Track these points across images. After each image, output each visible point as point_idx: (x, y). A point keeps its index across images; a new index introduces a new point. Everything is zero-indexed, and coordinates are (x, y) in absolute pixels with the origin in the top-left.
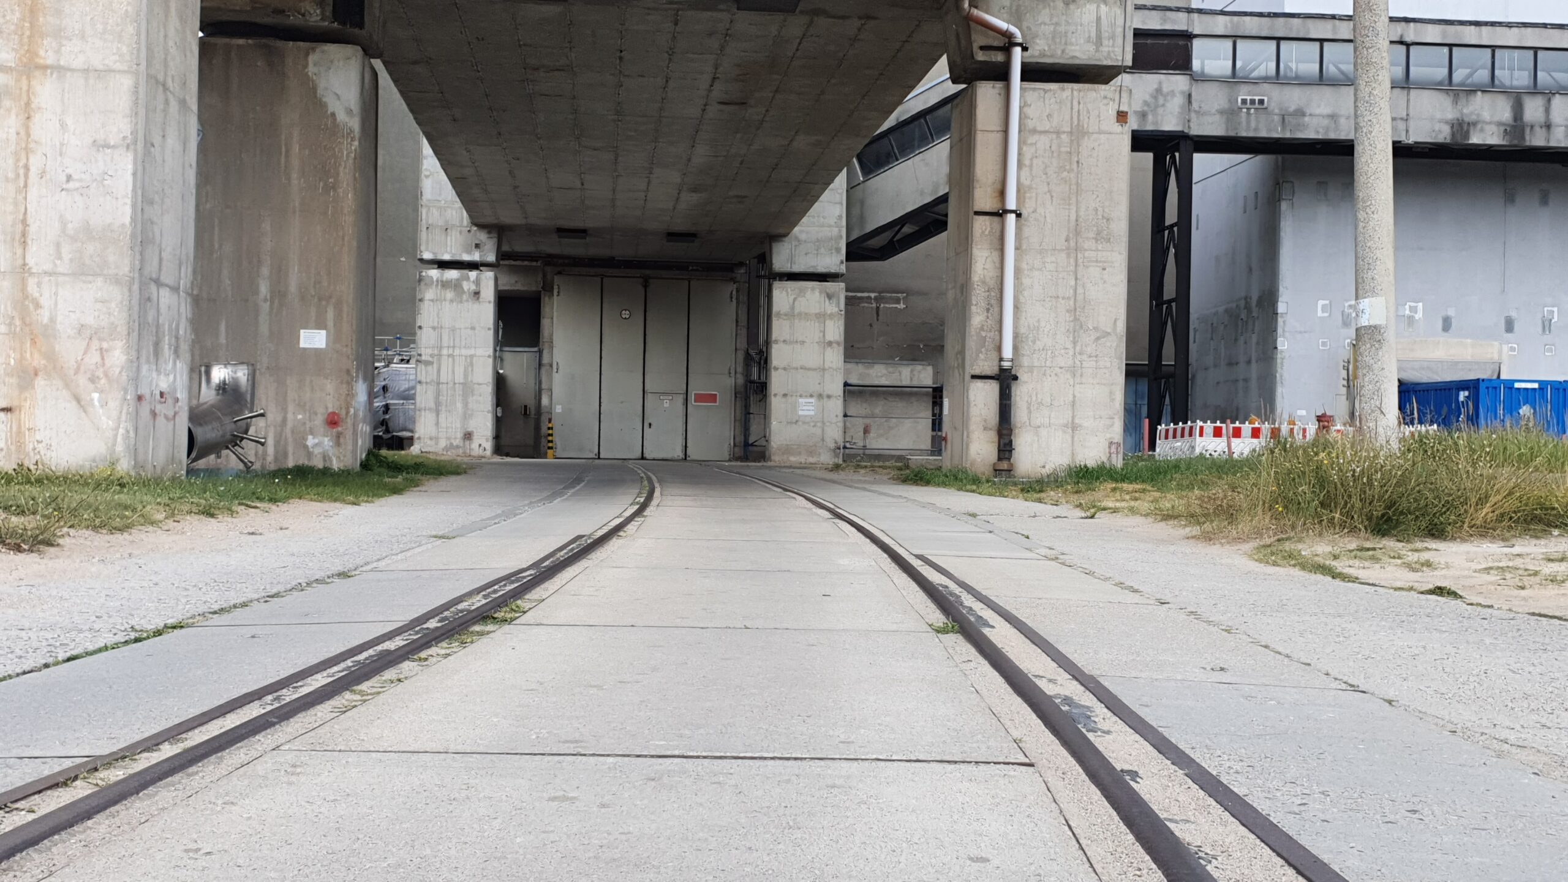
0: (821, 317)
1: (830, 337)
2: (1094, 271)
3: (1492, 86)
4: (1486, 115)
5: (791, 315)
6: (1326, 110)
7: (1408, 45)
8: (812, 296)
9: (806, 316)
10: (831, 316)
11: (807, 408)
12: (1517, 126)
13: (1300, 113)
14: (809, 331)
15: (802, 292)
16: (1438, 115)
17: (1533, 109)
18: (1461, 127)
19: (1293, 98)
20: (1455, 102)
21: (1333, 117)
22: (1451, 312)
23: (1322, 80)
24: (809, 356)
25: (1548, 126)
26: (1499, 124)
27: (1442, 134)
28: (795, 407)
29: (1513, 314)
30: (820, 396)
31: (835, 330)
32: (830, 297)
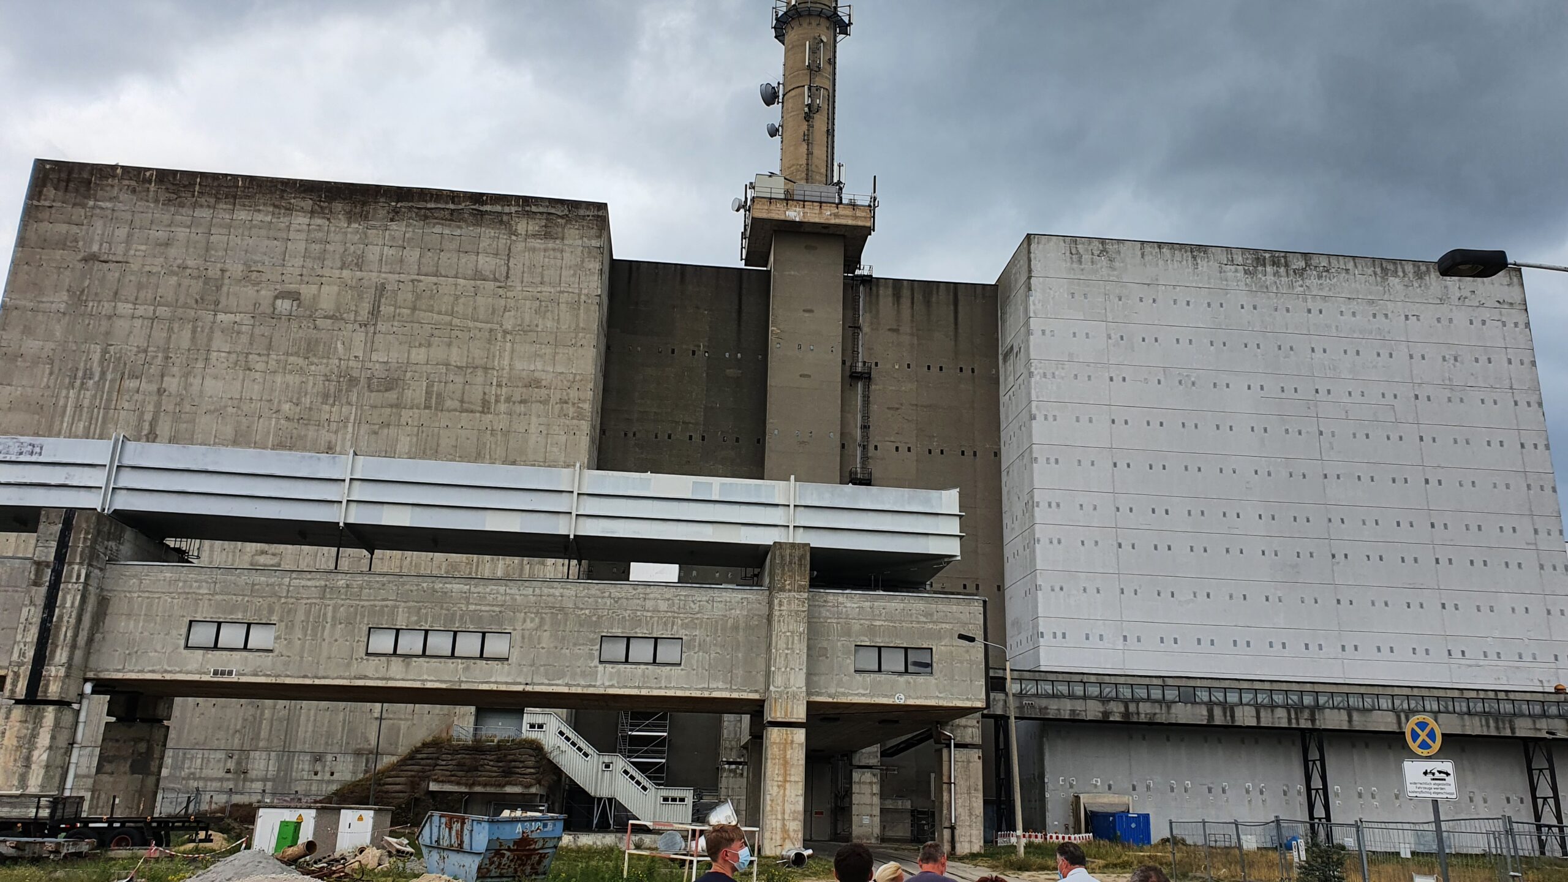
0: (871, 783)
1: (874, 792)
2: (974, 799)
3: (1117, 699)
4: (1115, 710)
5: (859, 783)
6: (1056, 707)
7: (1085, 683)
8: (867, 776)
9: (864, 783)
10: (875, 783)
11: (866, 820)
12: (1127, 713)
13: (1046, 708)
14: (866, 789)
15: (863, 773)
16: (1097, 709)
17: (1132, 708)
18: (1106, 714)
19: (1044, 702)
20: (1103, 705)
21: (1059, 710)
22: (1111, 782)
23: (1054, 696)
24: (867, 799)
25: (1138, 713)
26: (1120, 713)
27: (1100, 716)
28: (862, 820)
29: (1135, 783)
30: (871, 816)
31: (876, 789)
32: (874, 775)
